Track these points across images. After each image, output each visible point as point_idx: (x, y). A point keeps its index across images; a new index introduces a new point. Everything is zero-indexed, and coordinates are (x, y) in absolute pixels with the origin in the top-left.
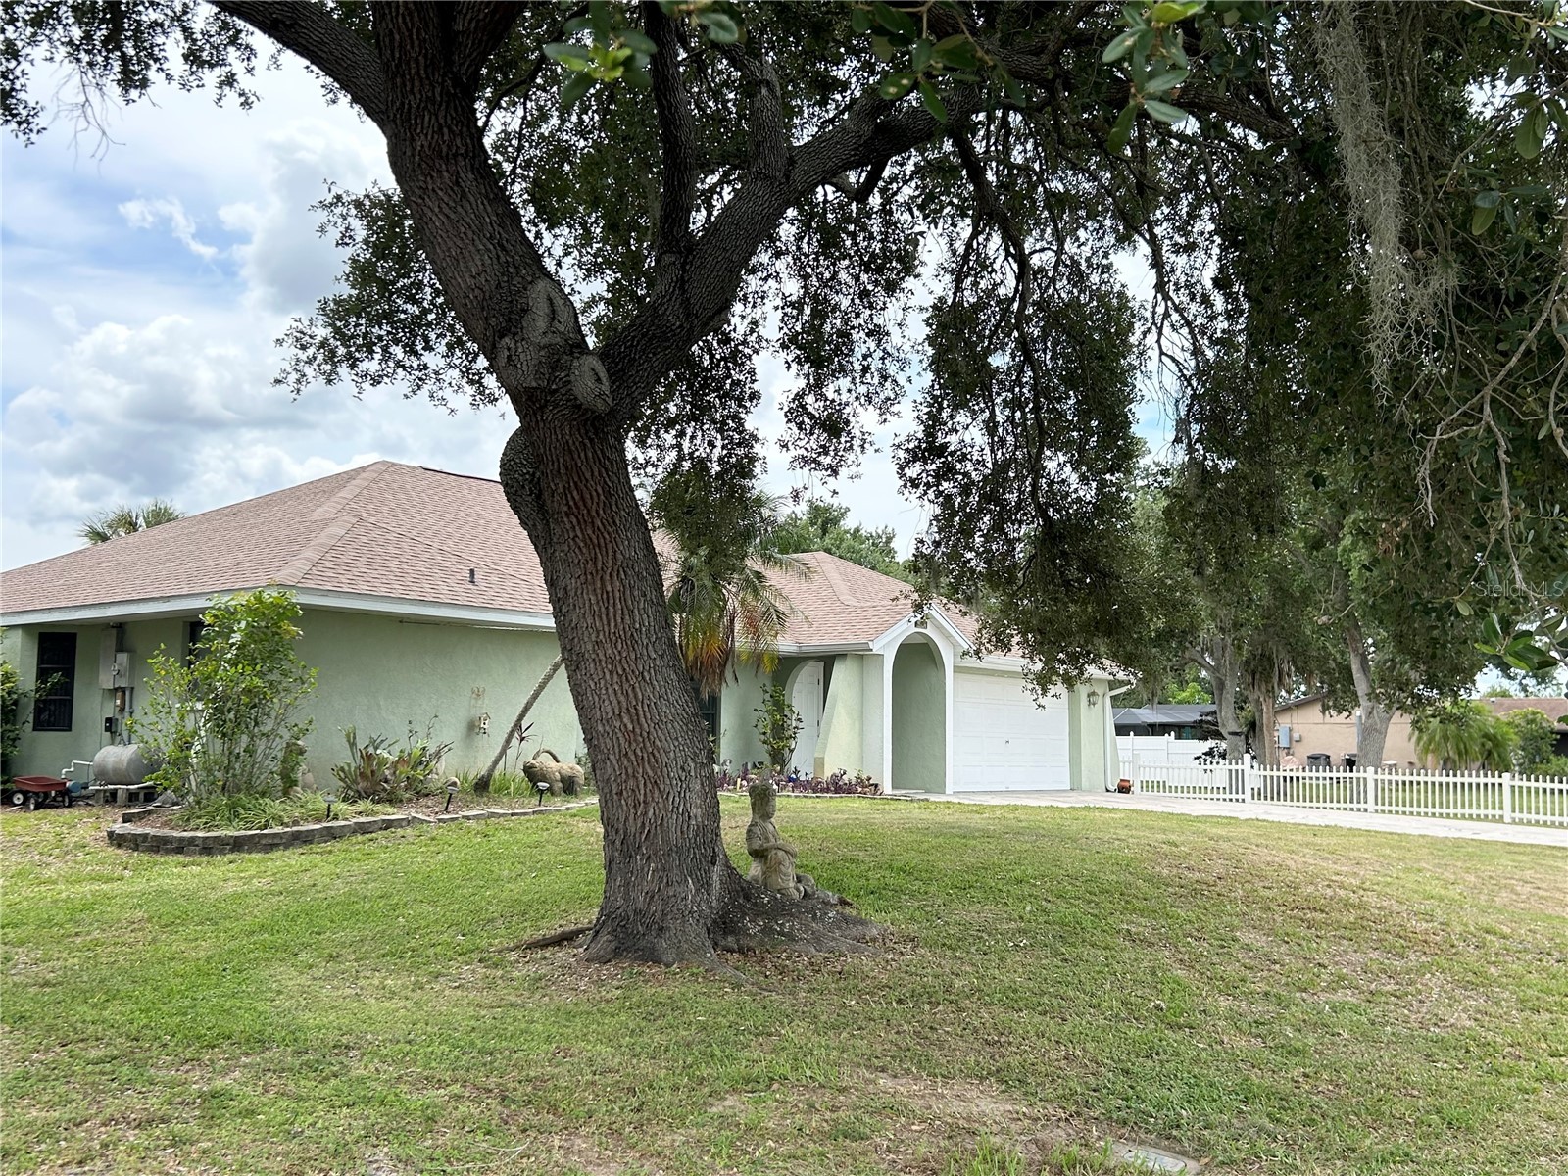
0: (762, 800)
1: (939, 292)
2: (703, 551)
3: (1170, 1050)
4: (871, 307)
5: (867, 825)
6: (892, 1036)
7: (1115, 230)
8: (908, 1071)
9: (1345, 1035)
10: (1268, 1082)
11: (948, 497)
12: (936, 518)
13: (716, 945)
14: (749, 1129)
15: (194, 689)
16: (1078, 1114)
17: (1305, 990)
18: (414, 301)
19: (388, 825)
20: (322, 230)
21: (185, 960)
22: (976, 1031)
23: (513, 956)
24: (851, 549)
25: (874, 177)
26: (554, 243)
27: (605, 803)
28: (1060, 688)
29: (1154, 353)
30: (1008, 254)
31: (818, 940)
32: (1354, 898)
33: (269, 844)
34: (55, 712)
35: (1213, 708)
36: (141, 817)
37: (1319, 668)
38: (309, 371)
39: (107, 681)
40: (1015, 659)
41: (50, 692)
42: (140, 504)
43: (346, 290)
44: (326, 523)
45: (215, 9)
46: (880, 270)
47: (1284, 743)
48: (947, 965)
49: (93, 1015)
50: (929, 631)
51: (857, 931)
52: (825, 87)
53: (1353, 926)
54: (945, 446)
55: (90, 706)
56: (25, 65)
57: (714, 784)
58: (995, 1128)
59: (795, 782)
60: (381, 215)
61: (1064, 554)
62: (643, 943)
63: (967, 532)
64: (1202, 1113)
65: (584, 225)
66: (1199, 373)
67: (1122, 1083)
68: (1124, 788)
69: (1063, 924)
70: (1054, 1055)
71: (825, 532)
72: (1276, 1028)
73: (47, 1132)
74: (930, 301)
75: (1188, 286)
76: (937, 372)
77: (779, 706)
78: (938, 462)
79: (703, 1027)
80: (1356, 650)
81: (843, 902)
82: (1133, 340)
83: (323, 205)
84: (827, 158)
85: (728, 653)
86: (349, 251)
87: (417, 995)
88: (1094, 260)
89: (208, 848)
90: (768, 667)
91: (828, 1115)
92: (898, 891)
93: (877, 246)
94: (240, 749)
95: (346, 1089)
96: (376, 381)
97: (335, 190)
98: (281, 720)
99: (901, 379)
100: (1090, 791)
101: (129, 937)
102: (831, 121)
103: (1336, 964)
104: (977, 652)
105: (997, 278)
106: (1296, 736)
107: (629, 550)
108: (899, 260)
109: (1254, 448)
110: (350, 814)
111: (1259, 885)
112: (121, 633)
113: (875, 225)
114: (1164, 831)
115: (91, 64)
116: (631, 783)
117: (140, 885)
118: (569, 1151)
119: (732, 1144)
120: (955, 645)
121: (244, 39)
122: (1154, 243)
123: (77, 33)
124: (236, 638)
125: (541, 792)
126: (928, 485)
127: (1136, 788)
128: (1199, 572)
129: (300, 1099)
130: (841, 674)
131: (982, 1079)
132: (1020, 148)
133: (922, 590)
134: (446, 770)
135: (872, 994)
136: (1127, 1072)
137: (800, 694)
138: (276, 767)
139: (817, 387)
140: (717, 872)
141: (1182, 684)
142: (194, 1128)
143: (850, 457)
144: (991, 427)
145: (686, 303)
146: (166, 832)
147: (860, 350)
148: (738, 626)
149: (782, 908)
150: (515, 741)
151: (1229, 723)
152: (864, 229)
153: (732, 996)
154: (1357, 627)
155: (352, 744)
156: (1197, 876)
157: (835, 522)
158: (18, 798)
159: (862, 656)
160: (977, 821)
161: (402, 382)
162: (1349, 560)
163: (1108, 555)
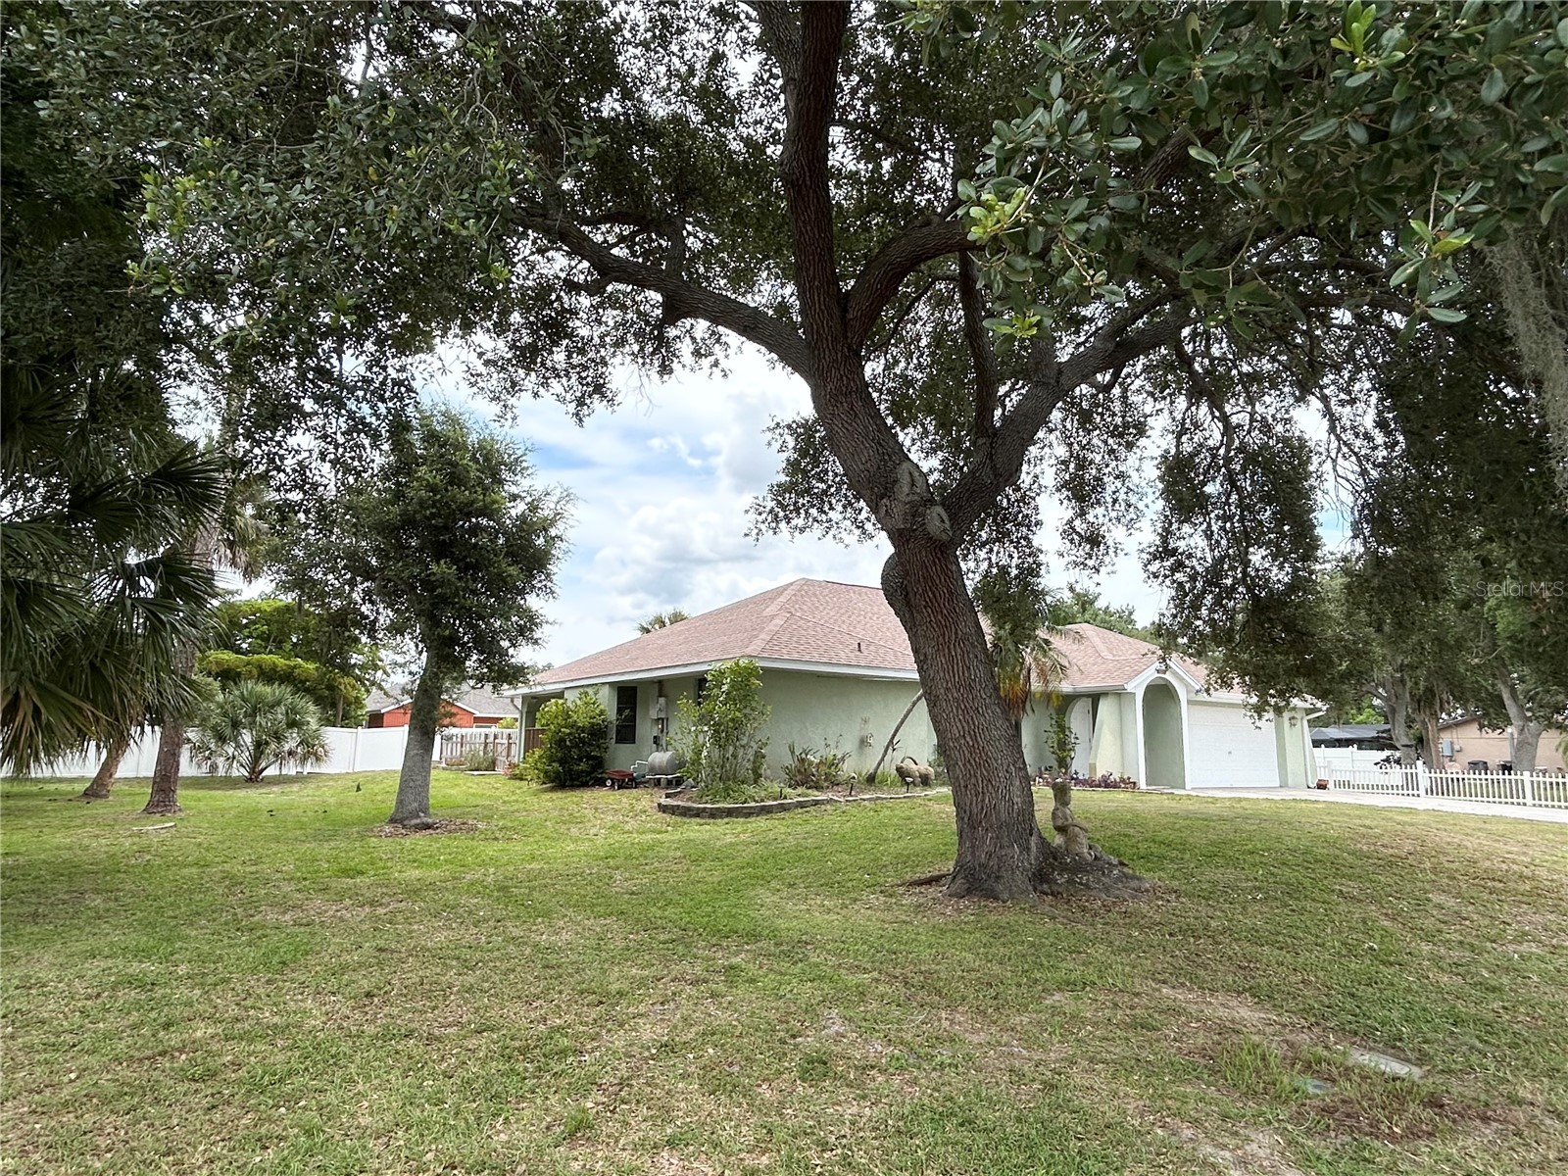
0: (1061, 793)
1: (1165, 446)
2: (1008, 627)
3: (1386, 981)
4: (1117, 459)
5: (1131, 810)
6: (1168, 959)
7: (1293, 394)
8: (1183, 985)
9: (1535, 979)
10: (1473, 1011)
11: (1181, 585)
12: (1173, 599)
13: (1035, 890)
14: (1073, 1017)
15: (702, 720)
16: (1318, 1024)
17: (1494, 941)
18: (821, 480)
19: (816, 803)
20: (769, 444)
21: (706, 883)
22: (1230, 958)
23: (902, 889)
24: (1103, 621)
25: (1116, 376)
26: (905, 437)
27: (955, 792)
28: (1270, 715)
29: (1330, 477)
30: (1214, 417)
31: (1107, 889)
32: (1527, 872)
33: (748, 813)
34: (627, 733)
35: (1388, 727)
36: (675, 795)
37: (1474, 697)
38: (763, 527)
39: (654, 714)
40: (1237, 695)
41: (624, 720)
42: (667, 611)
43: (783, 478)
44: (773, 617)
45: (708, 324)
46: (1121, 435)
47: (1447, 753)
48: (1204, 911)
49: (659, 913)
50: (1168, 676)
51: (1134, 884)
52: (1077, 322)
53: (1530, 894)
54: (1175, 550)
55: (645, 730)
56: (610, 368)
57: (1027, 780)
58: (1253, 1029)
59: (1078, 782)
60: (804, 433)
61: (1270, 620)
62: (986, 886)
63: (1196, 607)
64: (1420, 1030)
65: (923, 425)
66: (1367, 490)
67: (1350, 1004)
68: (1322, 786)
69: (1288, 884)
70: (1293, 979)
71: (1084, 610)
72: (1473, 970)
73: (642, 983)
74: (1158, 453)
75: (1353, 428)
76: (1167, 500)
77: (1062, 728)
78: (1172, 560)
79: (1032, 945)
80: (1505, 683)
81: (1122, 864)
82: (1311, 468)
83: (769, 429)
84: (1082, 367)
85: (1027, 694)
86: (785, 455)
87: (845, 911)
88: (1278, 416)
89: (714, 814)
90: (1055, 702)
91: (1128, 1012)
92: (1162, 857)
93: (1118, 420)
94: (729, 755)
95: (807, 968)
96: (802, 530)
97: (776, 420)
98: (751, 737)
99: (1141, 506)
100: (1295, 788)
101: (675, 868)
102: (1083, 343)
103: (1519, 922)
104: (1207, 691)
105: (1207, 434)
106: (1457, 747)
107: (964, 628)
108: (1135, 427)
109: (1416, 538)
110: (794, 795)
111: (1443, 859)
112: (661, 687)
113: (1117, 407)
114: (1360, 818)
115: (643, 364)
116: (973, 780)
117: (677, 836)
118: (952, 1022)
119: (1062, 1027)
120: (1187, 685)
121: (724, 339)
122: (1325, 399)
123: (636, 348)
124: (725, 688)
125: (908, 784)
126: (1166, 576)
127: (1331, 785)
128: (1379, 630)
129: (781, 974)
130: (1104, 707)
131: (1239, 993)
132: (1217, 346)
133: (1166, 649)
134: (848, 769)
135: (1150, 928)
136: (1353, 995)
137: (1077, 721)
138: (749, 766)
139: (1082, 514)
140: (1033, 840)
141: (1360, 710)
142: (722, 988)
143: (1107, 559)
144: (1208, 534)
145: (994, 467)
146: (690, 804)
147: (1110, 489)
148: (1033, 676)
149: (1079, 867)
150: (890, 751)
151: (1402, 737)
152: (1109, 409)
153: (1050, 925)
154: (1504, 666)
155: (793, 752)
156: (1391, 851)
157: (1092, 603)
158: (609, 782)
159: (1119, 694)
160: (1212, 809)
161: (817, 530)
162: (1494, 616)
163: (1304, 620)
